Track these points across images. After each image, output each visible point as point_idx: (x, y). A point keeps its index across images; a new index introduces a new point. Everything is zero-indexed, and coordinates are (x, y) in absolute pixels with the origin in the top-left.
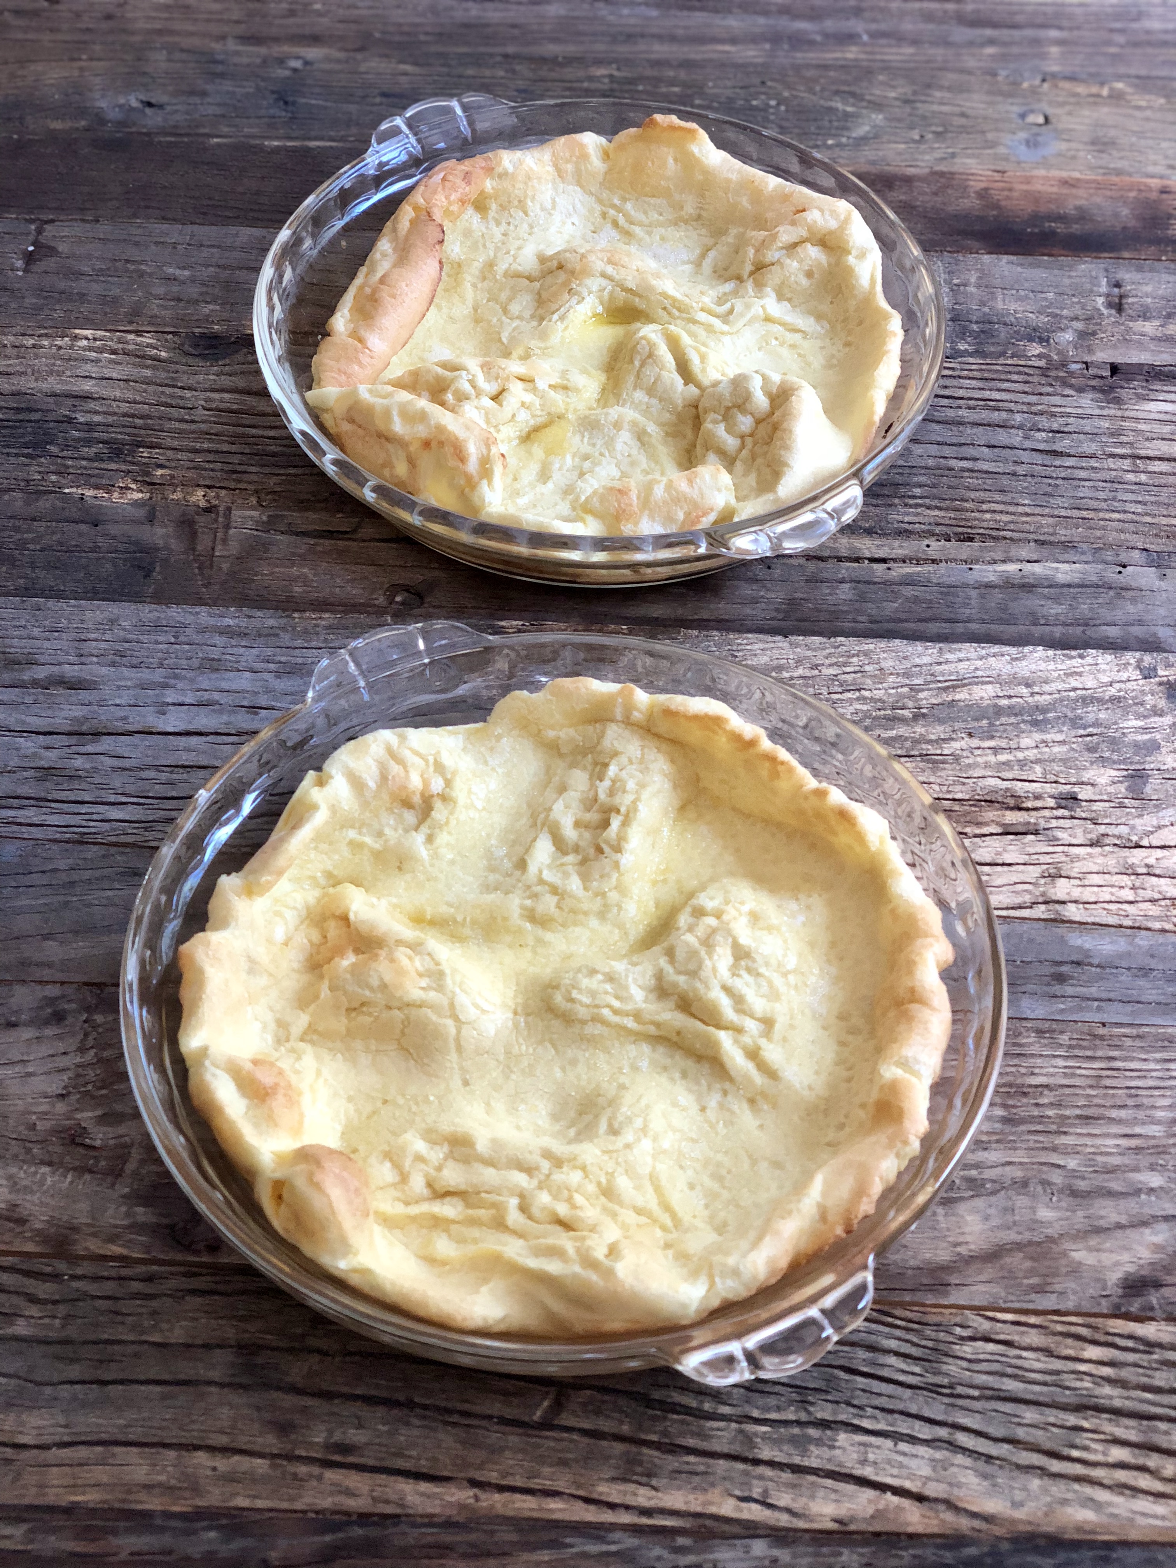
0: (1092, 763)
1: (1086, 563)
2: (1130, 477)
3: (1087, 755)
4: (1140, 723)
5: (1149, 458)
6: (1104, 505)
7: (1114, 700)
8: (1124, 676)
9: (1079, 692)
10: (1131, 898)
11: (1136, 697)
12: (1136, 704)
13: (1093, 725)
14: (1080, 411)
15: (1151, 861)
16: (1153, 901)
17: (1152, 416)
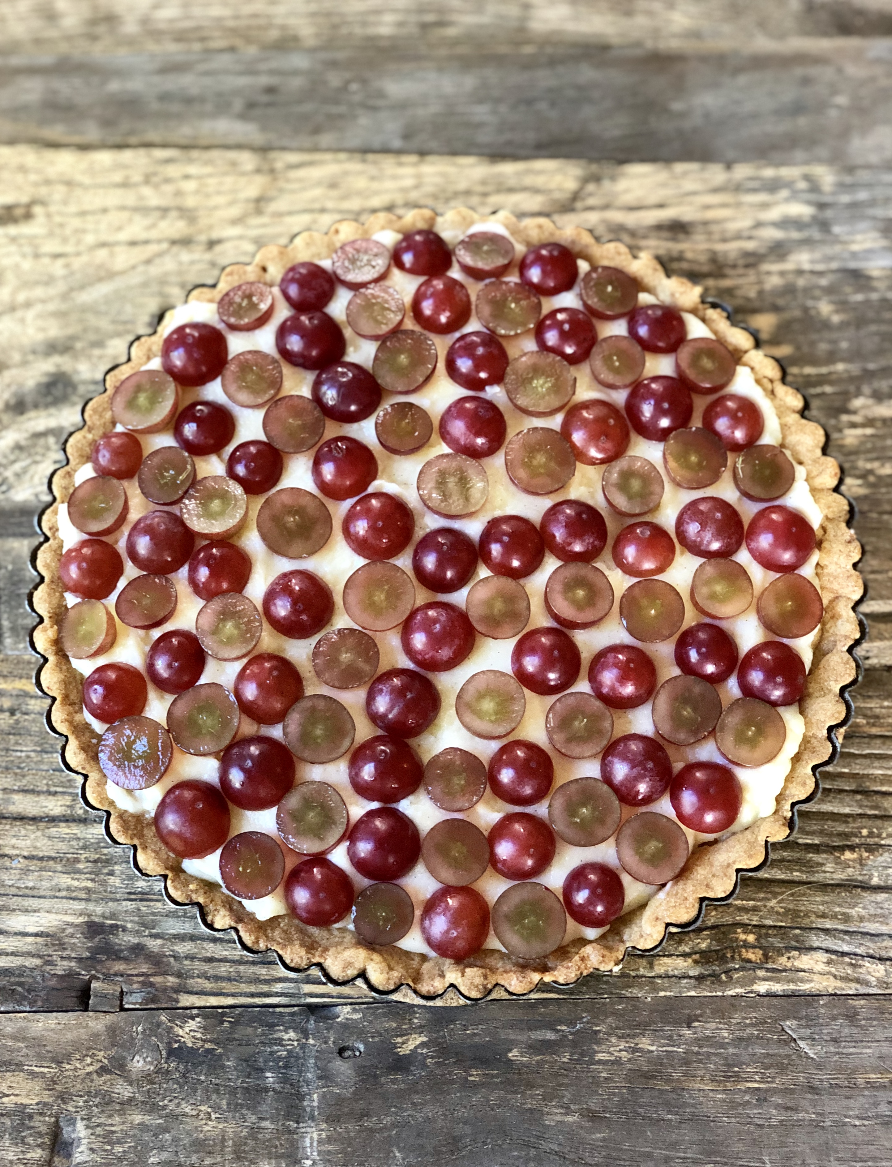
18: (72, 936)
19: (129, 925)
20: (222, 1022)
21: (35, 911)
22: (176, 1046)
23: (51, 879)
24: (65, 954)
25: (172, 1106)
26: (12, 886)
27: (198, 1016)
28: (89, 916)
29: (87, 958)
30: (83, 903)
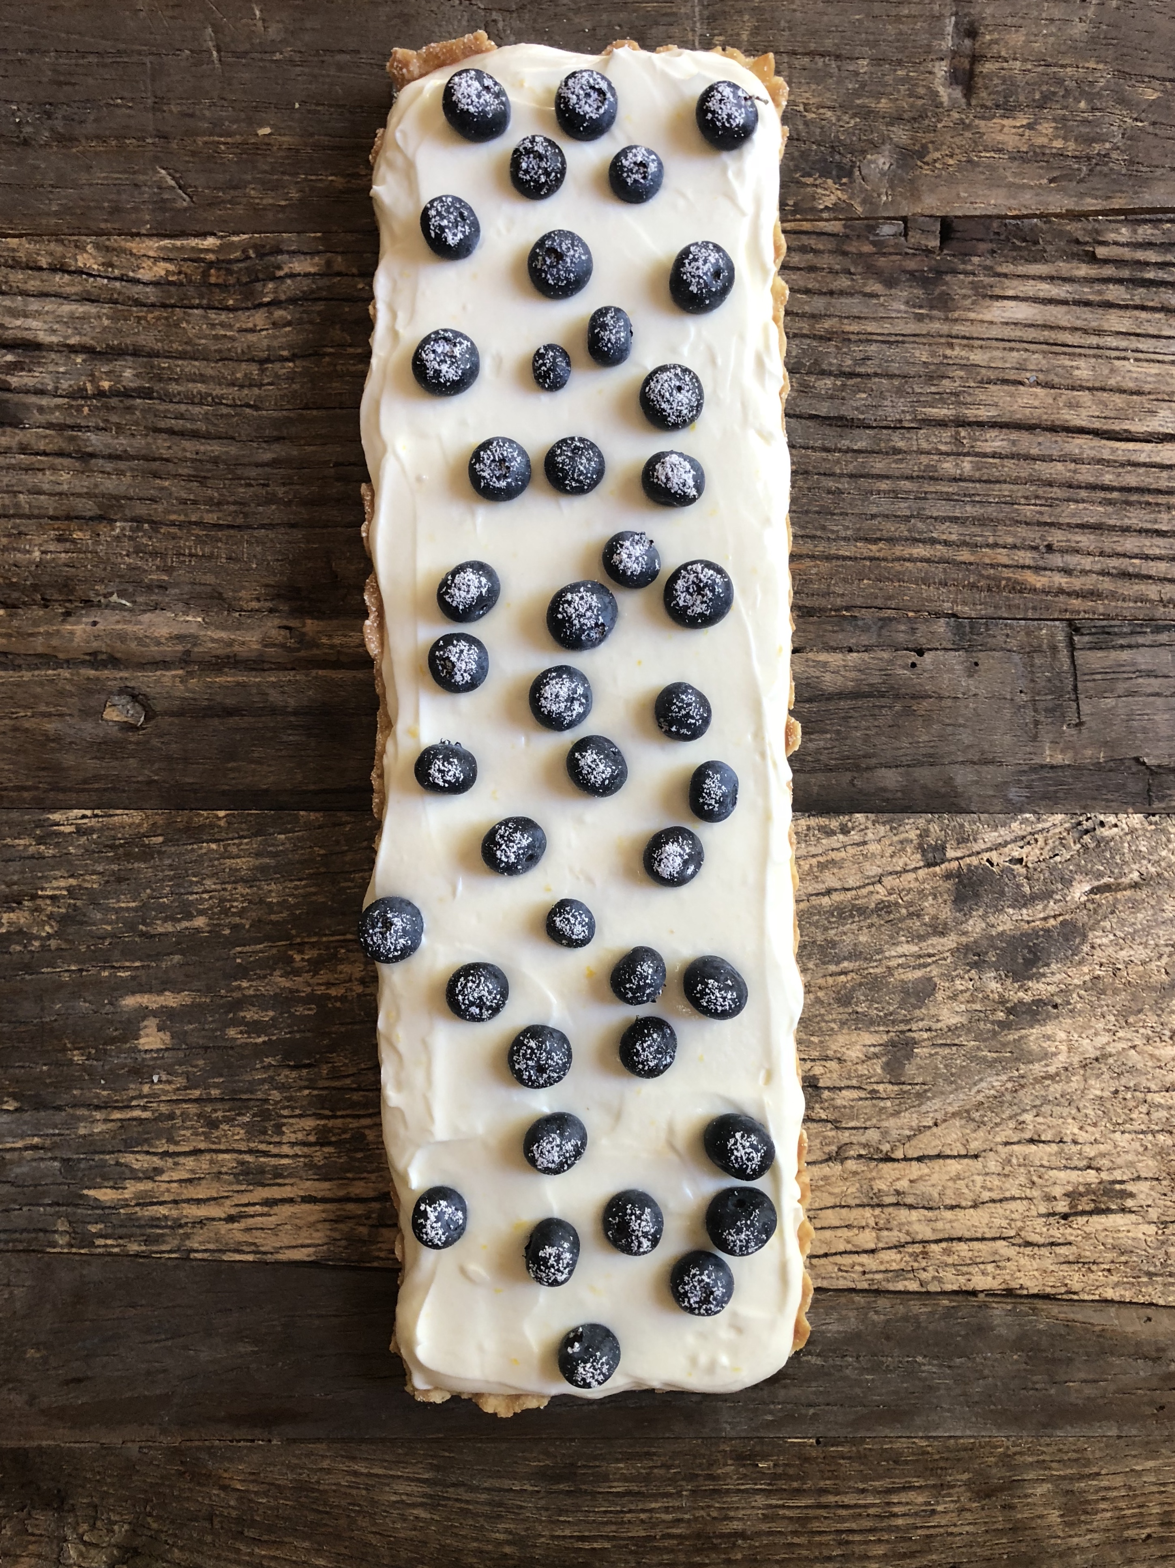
0: (843, 1023)
1: (867, 649)
2: (948, 466)
3: (838, 1013)
4: (914, 949)
5: (981, 424)
6: (903, 530)
7: (884, 908)
8: (899, 863)
9: (836, 897)
10: (872, 1246)
11: (911, 904)
12: (910, 915)
13: (849, 958)
14: (887, 328)
15: (902, 1185)
16: (899, 1247)
17: (995, 332)
18: (965, 297)
19: (903, 307)
20: (795, 205)
21: (1007, 323)
22: (844, 180)
23: (992, 359)
24: (971, 278)
25: (846, 118)
26: (1034, 352)
27: (822, 211)
28: (947, 319)
29: (947, 273)
30: (954, 333)
